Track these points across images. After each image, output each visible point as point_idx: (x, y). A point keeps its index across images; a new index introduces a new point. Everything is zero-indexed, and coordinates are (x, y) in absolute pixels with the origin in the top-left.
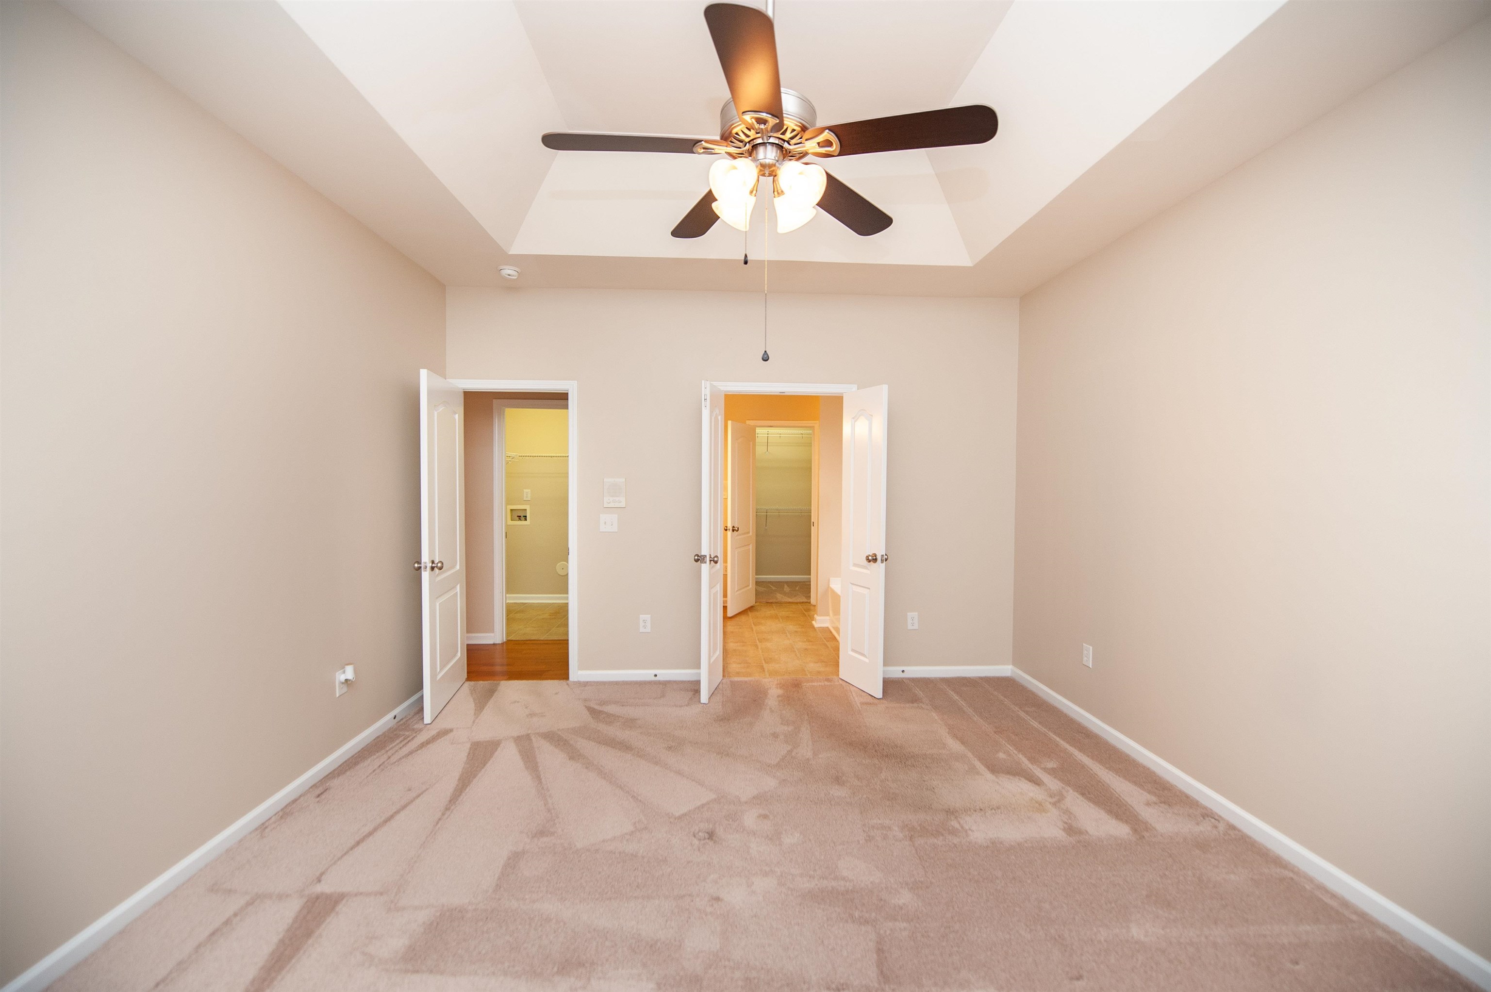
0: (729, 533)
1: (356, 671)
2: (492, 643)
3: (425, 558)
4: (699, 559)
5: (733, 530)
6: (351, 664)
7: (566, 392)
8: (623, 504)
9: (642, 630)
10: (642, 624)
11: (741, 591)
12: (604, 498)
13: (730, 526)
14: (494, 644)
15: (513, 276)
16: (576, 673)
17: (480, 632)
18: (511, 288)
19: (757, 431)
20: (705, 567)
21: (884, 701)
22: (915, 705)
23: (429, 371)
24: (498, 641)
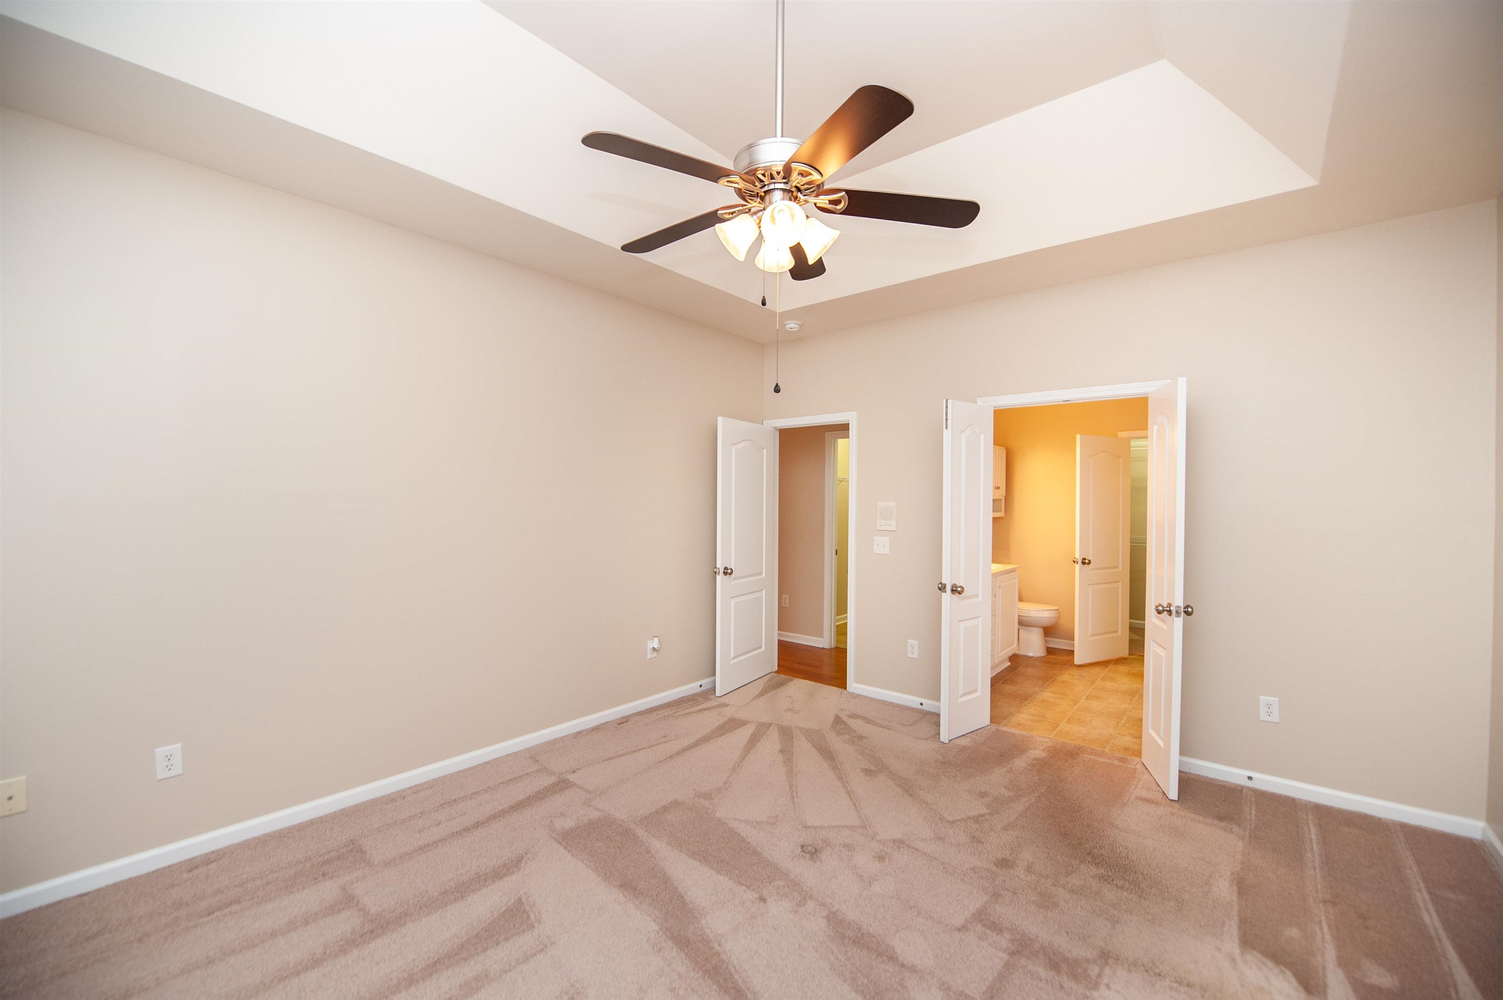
0: (1077, 567)
1: (660, 642)
2: (821, 647)
3: (720, 565)
4: (942, 588)
5: (1084, 563)
6: (657, 637)
7: (847, 422)
8: (893, 528)
9: (910, 655)
10: (909, 649)
11: (1097, 637)
12: (878, 521)
13: (1078, 556)
14: (823, 648)
15: (794, 328)
16: (853, 685)
17: (792, 632)
18: (797, 339)
19: (1131, 443)
20: (947, 596)
21: (1177, 806)
22: (1224, 824)
23: (723, 418)
24: (827, 646)
